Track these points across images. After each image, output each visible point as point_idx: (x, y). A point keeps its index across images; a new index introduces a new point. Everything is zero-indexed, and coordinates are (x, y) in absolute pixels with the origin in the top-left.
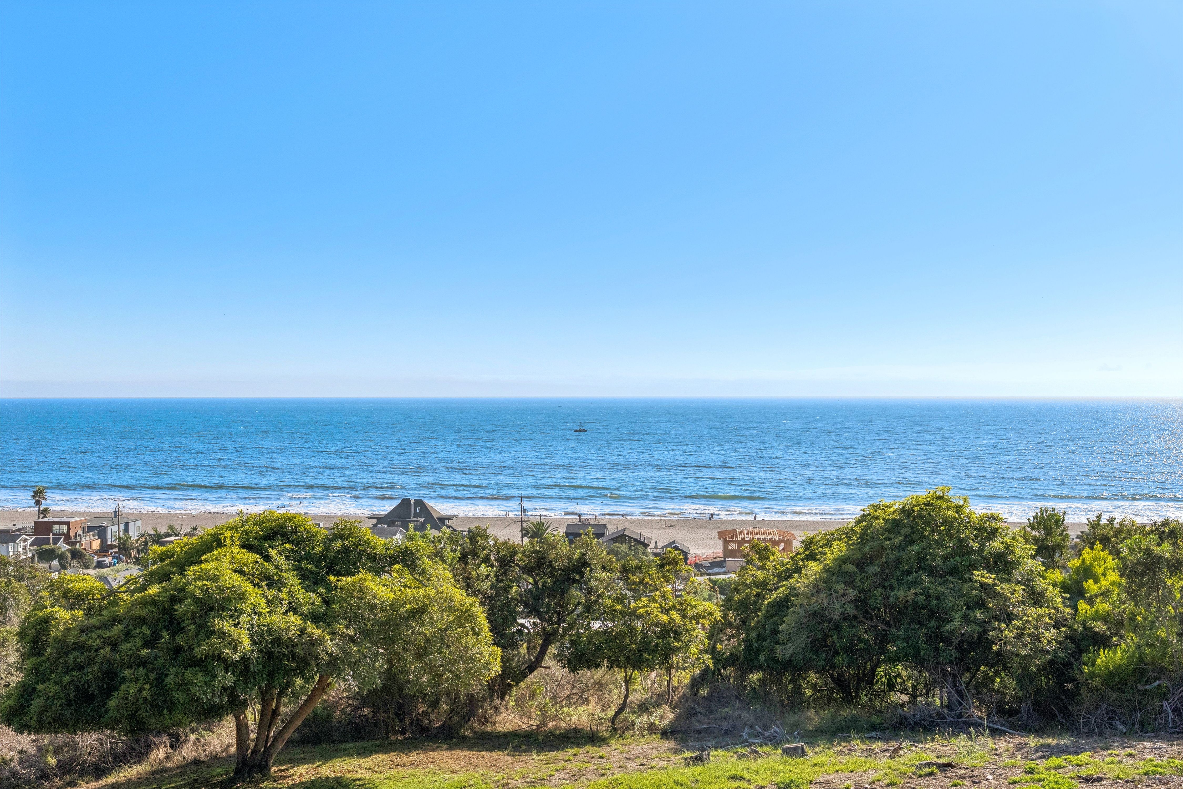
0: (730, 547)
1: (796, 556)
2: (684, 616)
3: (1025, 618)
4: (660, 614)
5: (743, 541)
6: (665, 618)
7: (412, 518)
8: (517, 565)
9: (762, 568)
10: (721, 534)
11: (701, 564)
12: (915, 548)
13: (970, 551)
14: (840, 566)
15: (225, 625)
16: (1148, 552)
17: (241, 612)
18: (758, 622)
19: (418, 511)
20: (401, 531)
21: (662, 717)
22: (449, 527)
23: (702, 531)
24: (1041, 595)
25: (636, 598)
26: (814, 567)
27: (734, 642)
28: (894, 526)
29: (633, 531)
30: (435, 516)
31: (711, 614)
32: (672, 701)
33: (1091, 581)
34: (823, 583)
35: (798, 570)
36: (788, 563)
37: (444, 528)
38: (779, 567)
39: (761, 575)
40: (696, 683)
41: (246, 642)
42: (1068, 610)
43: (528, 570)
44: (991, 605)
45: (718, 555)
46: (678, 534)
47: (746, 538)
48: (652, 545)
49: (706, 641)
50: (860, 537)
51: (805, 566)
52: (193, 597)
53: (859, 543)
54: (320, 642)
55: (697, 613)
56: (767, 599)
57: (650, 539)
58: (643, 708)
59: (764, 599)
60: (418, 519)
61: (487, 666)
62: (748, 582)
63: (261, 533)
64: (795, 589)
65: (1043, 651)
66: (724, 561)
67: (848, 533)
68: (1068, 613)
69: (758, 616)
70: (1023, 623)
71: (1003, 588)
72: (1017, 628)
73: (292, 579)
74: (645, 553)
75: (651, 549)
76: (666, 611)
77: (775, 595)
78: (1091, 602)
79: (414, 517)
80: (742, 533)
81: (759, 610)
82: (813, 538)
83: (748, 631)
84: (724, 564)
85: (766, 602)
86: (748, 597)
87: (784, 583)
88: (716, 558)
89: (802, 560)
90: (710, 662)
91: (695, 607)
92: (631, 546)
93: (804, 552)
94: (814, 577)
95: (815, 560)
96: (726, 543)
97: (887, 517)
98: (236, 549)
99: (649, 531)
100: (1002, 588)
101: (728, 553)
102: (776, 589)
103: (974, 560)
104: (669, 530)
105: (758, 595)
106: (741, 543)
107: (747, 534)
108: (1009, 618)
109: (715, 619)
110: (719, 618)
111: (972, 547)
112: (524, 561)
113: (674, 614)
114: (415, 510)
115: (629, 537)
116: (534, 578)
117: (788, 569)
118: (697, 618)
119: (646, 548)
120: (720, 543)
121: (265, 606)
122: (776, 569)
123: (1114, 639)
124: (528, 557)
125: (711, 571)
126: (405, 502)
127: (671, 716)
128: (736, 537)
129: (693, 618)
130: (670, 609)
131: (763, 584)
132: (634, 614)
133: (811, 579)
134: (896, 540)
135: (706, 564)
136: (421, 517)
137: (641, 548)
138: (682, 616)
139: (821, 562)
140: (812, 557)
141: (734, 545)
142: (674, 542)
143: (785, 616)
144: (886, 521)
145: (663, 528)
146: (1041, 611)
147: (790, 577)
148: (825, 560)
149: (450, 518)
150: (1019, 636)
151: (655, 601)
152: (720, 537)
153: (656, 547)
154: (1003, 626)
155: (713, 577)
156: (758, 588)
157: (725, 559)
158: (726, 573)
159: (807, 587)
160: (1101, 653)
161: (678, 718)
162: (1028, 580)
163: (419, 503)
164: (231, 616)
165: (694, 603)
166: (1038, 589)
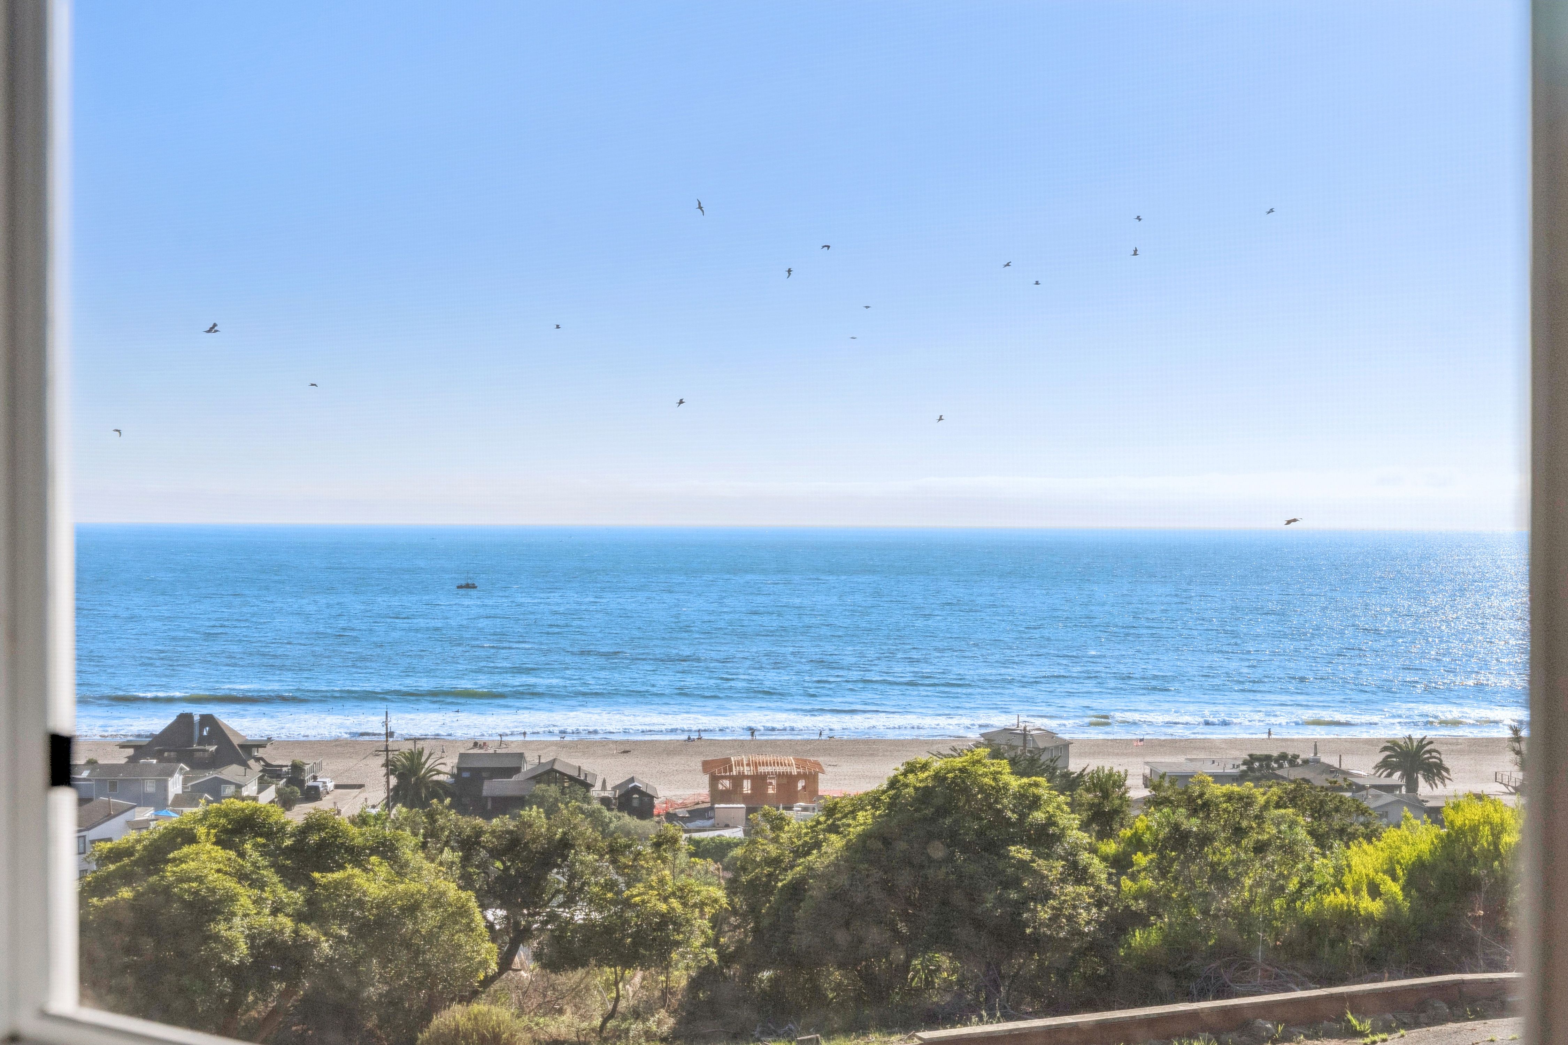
0: (720, 787)
1: (815, 826)
2: (685, 905)
3: (1063, 898)
4: (658, 903)
5: (741, 777)
6: (663, 907)
7: (195, 746)
8: (484, 847)
9: (775, 840)
10: (707, 766)
11: (675, 815)
12: (948, 821)
13: (1008, 822)
14: (864, 842)
15: (221, 928)
16: (1176, 827)
17: (234, 914)
18: (771, 907)
19: (205, 733)
20: (182, 769)
21: (659, 1023)
22: (258, 759)
23: (676, 759)
24: (1085, 869)
25: (629, 886)
26: (835, 843)
27: (739, 934)
28: (925, 795)
29: (567, 765)
30: (236, 742)
31: (716, 901)
32: (669, 1006)
33: (1139, 854)
34: (845, 862)
35: (818, 845)
36: (806, 834)
37: (252, 762)
38: (795, 840)
39: (773, 850)
40: (695, 984)
41: (243, 947)
42: (1111, 887)
43: (495, 853)
44: (1026, 884)
45: (702, 798)
46: (637, 764)
47: (746, 770)
48: (598, 785)
49: (710, 932)
50: (888, 808)
51: (825, 840)
52: (181, 899)
53: (887, 815)
54: (316, 943)
55: (700, 901)
56: (781, 881)
57: (595, 776)
58: (636, 1014)
59: (777, 880)
60: (207, 747)
61: (484, 963)
62: (758, 859)
63: (230, 827)
64: (812, 869)
65: (1081, 934)
66: (712, 808)
67: (874, 800)
68: (1112, 890)
69: (769, 901)
70: (1060, 904)
71: (1040, 864)
72: (1053, 908)
73: (270, 876)
74: (587, 799)
75: (596, 792)
76: (665, 899)
77: (790, 876)
78: (1133, 878)
79: (199, 744)
80: (739, 763)
81: (771, 893)
82: (837, 803)
83: (757, 918)
84: (710, 814)
85: (780, 884)
86: (757, 878)
87: (802, 860)
88: (698, 804)
89: (824, 830)
90: (714, 958)
91: (698, 893)
92: (564, 787)
93: (825, 822)
94: (834, 856)
95: (837, 832)
96: (714, 780)
97: (918, 785)
98: (209, 846)
99: (590, 760)
100: (1038, 865)
101: (717, 796)
102: (792, 867)
103: (1013, 833)
104: (624, 759)
105: (770, 875)
106: (737, 780)
107: (748, 765)
108: (1049, 895)
109: (721, 907)
110: (725, 906)
111: (1010, 818)
112: (493, 843)
113: (675, 903)
114: (201, 731)
115: (560, 773)
116: (504, 863)
117: (806, 842)
118: (702, 905)
119: (588, 791)
120: (706, 778)
121: (251, 906)
122: (792, 843)
123: (1152, 918)
124: (499, 837)
125: (691, 825)
126: (185, 719)
127: (671, 1021)
128: (731, 770)
129: (695, 905)
130: (669, 897)
131: (774, 862)
132: (627, 903)
133: (832, 858)
134: (927, 812)
135: (682, 813)
136: (210, 744)
137: (581, 791)
138: (682, 904)
139: (845, 836)
140: (833, 829)
141: (726, 784)
142: (632, 780)
143: (801, 901)
144: (916, 789)
145: (613, 755)
146: (1082, 889)
147: (808, 853)
148: (849, 834)
149: (260, 745)
150: (1054, 918)
151: (652, 888)
152: (705, 771)
153: (604, 787)
154: (1039, 907)
155: (696, 836)
156: (769, 867)
157: (713, 804)
158: (714, 828)
159: (827, 867)
160: (1137, 934)
161: (679, 1023)
162: (1071, 854)
163: (208, 720)
164: (225, 920)
165: (697, 889)
166: (1082, 864)
